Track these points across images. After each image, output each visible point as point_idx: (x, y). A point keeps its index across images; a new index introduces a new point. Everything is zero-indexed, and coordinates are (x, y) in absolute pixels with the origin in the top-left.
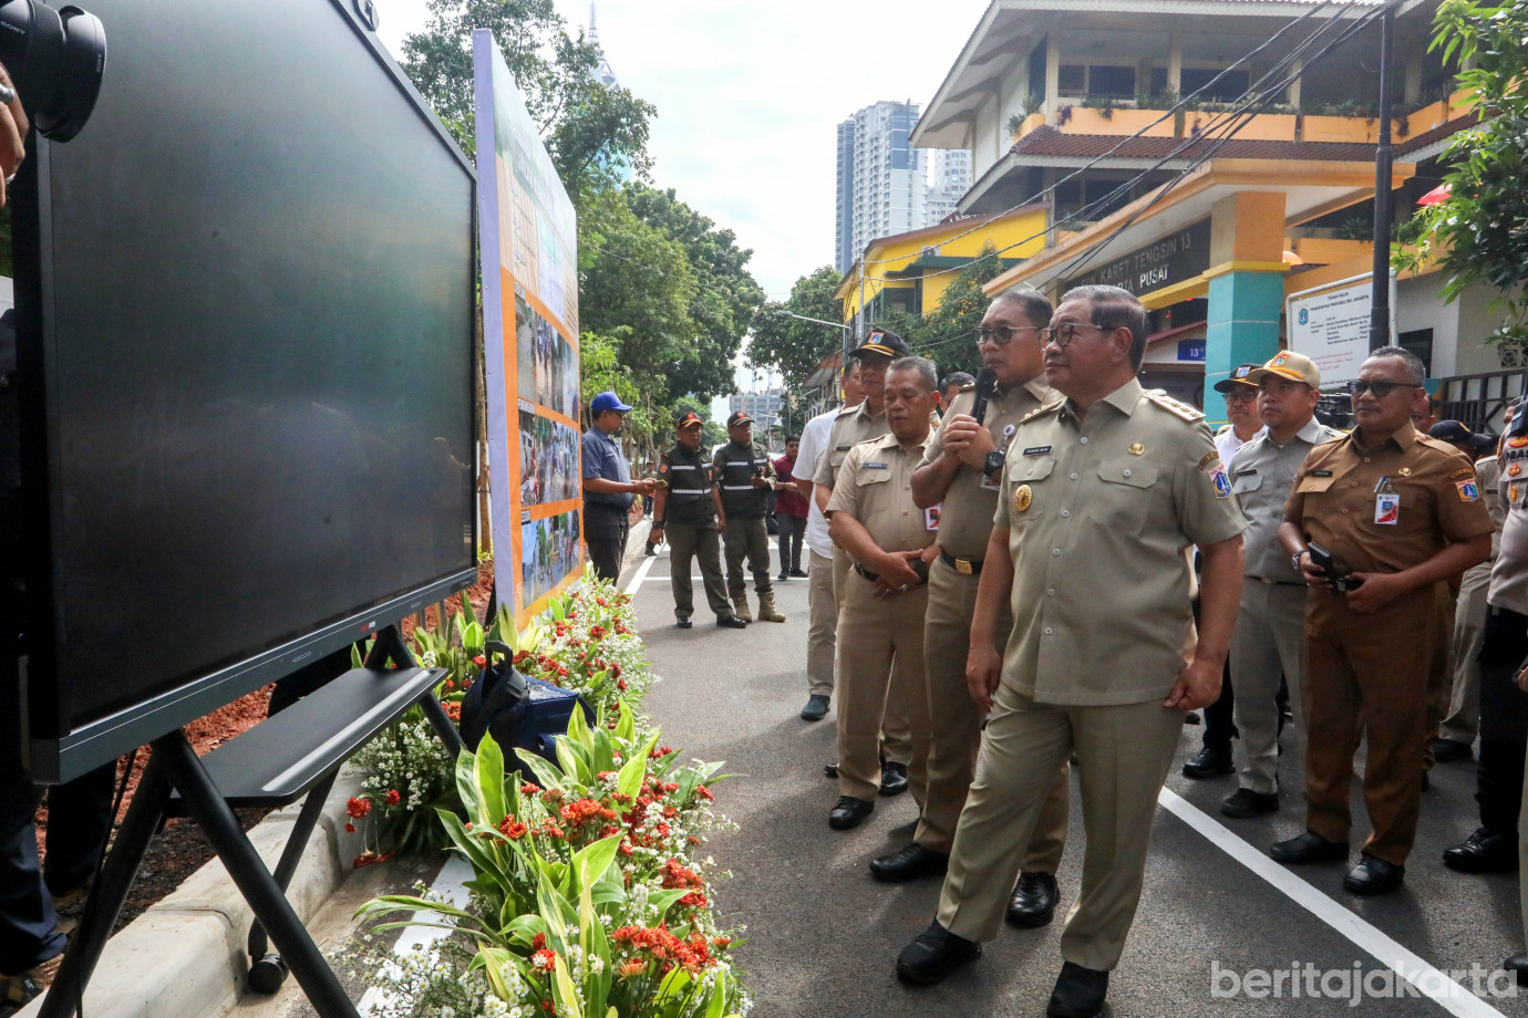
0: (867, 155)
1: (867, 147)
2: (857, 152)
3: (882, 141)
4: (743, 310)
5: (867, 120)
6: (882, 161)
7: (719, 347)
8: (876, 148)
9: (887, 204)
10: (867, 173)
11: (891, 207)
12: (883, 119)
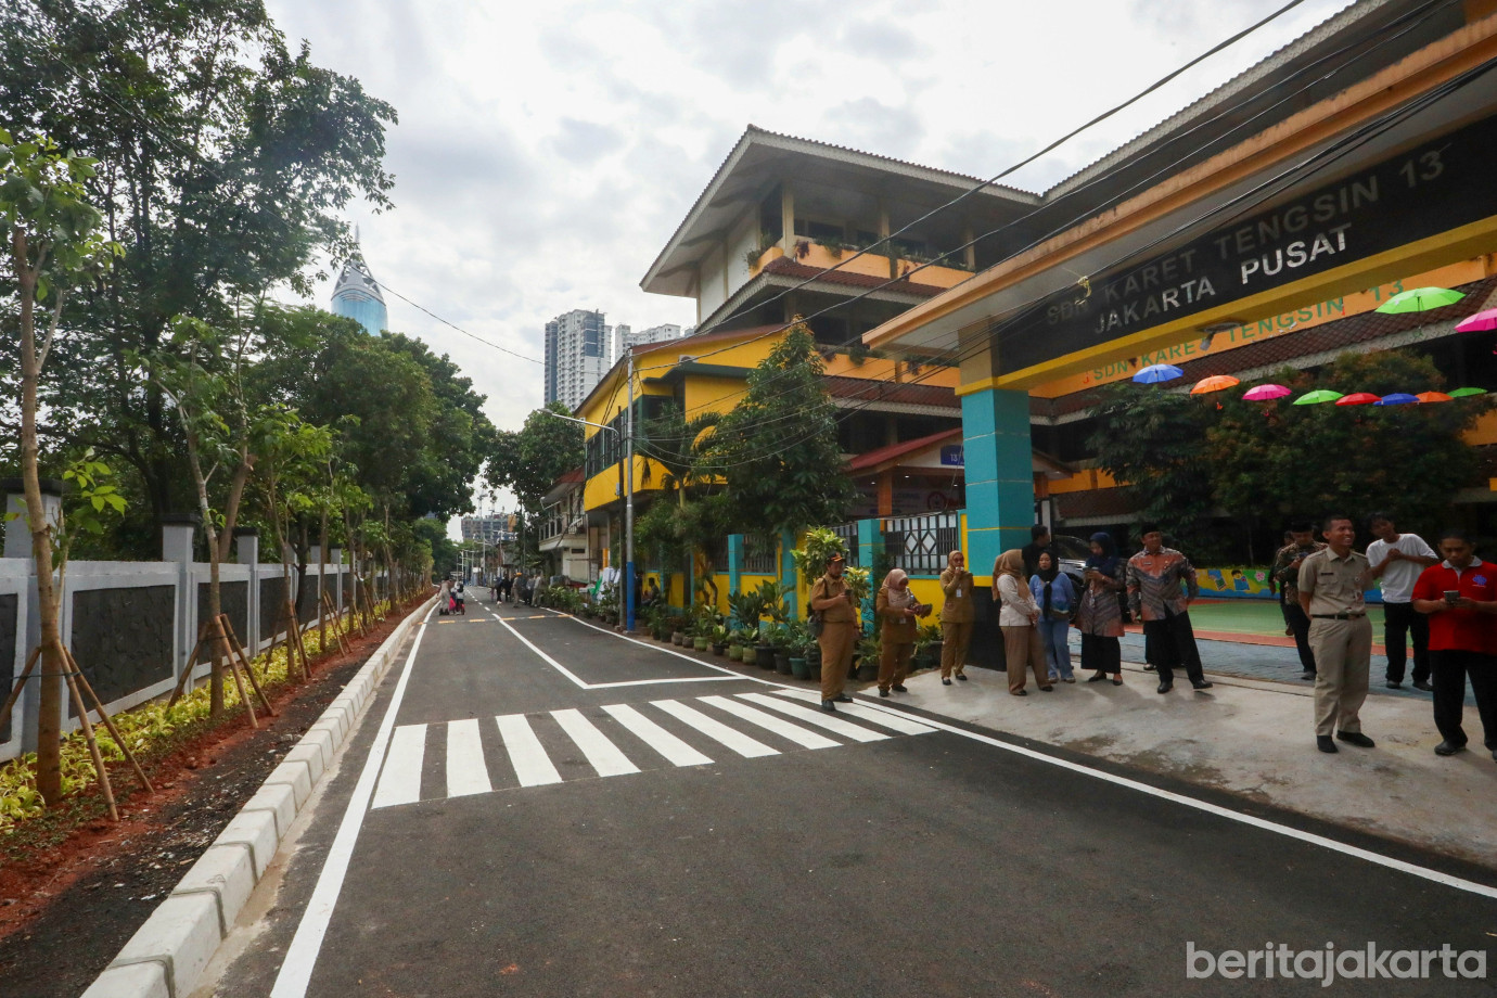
0: (567, 346)
1: (567, 340)
2: (559, 344)
3: (578, 336)
4: (481, 442)
5: (567, 322)
6: (578, 350)
7: (459, 473)
8: (574, 341)
9: (582, 381)
10: (567, 359)
11: (585, 383)
12: (579, 322)
